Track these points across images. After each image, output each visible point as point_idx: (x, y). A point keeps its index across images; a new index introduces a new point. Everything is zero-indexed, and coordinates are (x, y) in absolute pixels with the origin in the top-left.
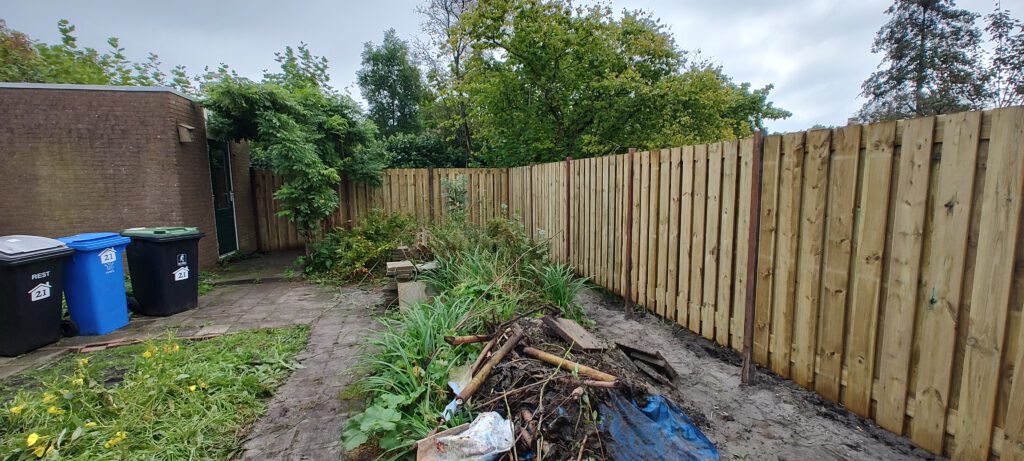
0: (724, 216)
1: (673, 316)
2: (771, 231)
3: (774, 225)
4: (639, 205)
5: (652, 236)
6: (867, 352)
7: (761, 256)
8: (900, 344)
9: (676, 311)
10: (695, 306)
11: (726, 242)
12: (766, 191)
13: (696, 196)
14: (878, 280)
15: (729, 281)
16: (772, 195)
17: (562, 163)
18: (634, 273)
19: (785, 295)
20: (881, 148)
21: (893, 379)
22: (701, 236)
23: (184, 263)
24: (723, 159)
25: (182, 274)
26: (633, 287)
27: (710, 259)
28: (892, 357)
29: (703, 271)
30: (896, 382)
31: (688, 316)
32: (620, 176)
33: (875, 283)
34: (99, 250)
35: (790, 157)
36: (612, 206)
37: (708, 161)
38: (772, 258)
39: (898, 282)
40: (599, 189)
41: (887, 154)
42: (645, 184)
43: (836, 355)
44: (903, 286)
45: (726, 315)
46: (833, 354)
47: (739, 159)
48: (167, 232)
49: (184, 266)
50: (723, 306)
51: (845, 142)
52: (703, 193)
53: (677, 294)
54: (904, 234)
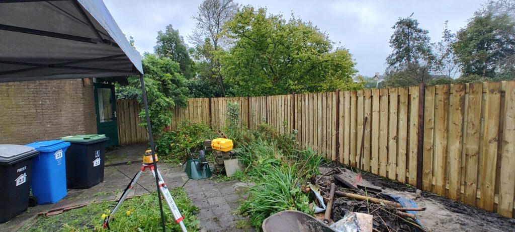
0: (401, 122)
1: (369, 170)
2: (431, 129)
3: (433, 126)
4: (344, 117)
5: (353, 131)
6: (491, 183)
7: (425, 140)
8: (509, 178)
9: (371, 167)
10: (383, 164)
11: (403, 134)
12: (427, 110)
13: (382, 113)
14: (496, 150)
15: (406, 152)
16: (431, 112)
17: (289, 96)
18: (341, 149)
19: (442, 158)
20: (495, 93)
21: (506, 193)
22: (386, 132)
23: (99, 156)
24: (399, 96)
25: (97, 162)
26: (341, 156)
27: (392, 143)
28: (505, 184)
29: (388, 148)
30: (508, 195)
31: (379, 169)
32: (330, 102)
33: (495, 152)
34: (55, 152)
35: (442, 95)
36: (325, 116)
37: (389, 96)
38: (432, 141)
39: (507, 151)
40: (315, 108)
41: (498, 96)
42: (347, 106)
43: (474, 185)
44: (510, 153)
45: (404, 168)
46: (472, 184)
47: (409, 96)
48: (91, 138)
49: (98, 158)
50: (402, 164)
51: (474, 89)
52: (387, 111)
53: (371, 159)
54: (509, 130)
